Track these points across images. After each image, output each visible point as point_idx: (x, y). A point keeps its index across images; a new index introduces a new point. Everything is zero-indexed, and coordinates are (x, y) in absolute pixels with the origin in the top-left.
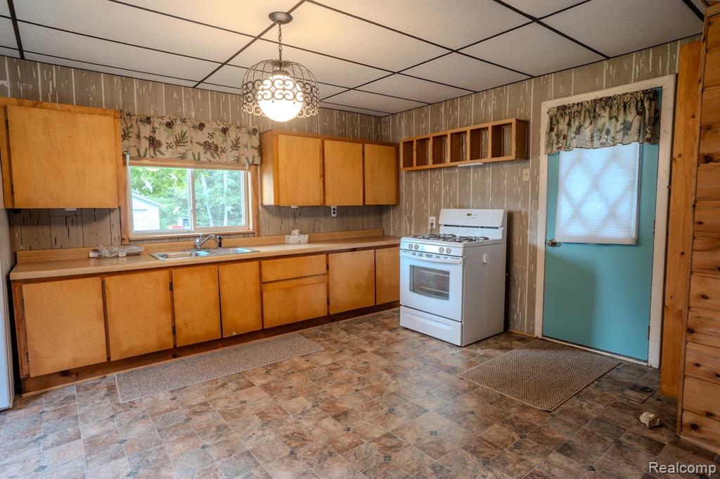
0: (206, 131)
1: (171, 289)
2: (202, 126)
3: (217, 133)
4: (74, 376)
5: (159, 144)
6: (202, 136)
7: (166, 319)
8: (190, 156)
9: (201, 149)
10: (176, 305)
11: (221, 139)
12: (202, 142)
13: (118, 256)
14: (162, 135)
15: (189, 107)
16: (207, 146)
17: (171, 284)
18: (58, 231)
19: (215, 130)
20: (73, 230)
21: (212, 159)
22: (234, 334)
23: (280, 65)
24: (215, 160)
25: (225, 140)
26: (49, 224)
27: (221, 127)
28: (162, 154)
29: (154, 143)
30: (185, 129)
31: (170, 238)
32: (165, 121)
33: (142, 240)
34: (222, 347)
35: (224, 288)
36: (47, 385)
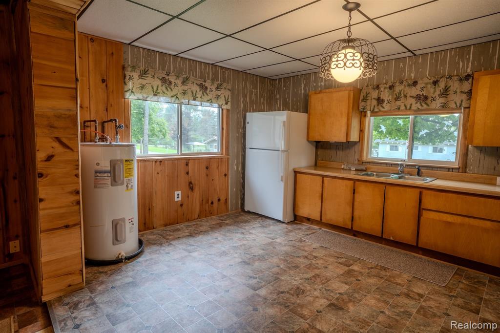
0: (419, 86)
1: (354, 193)
2: (415, 83)
3: (429, 86)
4: (311, 222)
5: (383, 101)
6: (415, 91)
7: (349, 210)
8: (403, 107)
9: (413, 101)
10: (356, 203)
11: (432, 90)
12: (415, 95)
13: (351, 170)
14: (386, 95)
15: (410, 71)
16: (418, 98)
17: (354, 190)
18: (333, 152)
19: (427, 84)
20: (338, 152)
21: (420, 107)
22: (391, 238)
23: (349, 42)
24: (423, 108)
25: (435, 91)
26: (330, 149)
27: (432, 81)
28: (384, 108)
29: (380, 101)
30: (402, 87)
31: (386, 164)
32: (388, 86)
33: (370, 163)
34: (385, 244)
35: (388, 202)
36: (302, 221)
